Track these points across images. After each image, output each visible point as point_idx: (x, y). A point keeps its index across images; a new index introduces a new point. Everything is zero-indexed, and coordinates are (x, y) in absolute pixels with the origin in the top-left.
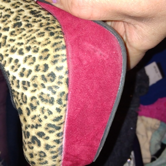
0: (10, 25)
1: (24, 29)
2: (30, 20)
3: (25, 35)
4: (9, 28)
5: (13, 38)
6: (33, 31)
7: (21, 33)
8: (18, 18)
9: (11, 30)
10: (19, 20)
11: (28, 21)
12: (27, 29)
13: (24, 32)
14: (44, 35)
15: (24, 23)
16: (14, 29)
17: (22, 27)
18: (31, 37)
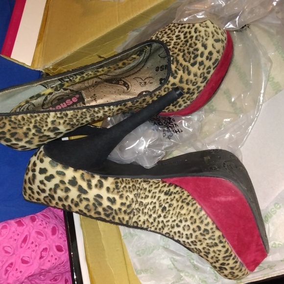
0: (160, 212)
1: (169, 210)
2: (169, 201)
3: (173, 214)
4: (160, 215)
5: (167, 219)
6: (176, 208)
7: (169, 214)
8: (161, 204)
9: (162, 215)
10: (162, 205)
11: (168, 202)
12: (171, 209)
13: (171, 212)
14: (184, 208)
15: (167, 205)
16: (164, 214)
17: (167, 209)
18: (177, 214)
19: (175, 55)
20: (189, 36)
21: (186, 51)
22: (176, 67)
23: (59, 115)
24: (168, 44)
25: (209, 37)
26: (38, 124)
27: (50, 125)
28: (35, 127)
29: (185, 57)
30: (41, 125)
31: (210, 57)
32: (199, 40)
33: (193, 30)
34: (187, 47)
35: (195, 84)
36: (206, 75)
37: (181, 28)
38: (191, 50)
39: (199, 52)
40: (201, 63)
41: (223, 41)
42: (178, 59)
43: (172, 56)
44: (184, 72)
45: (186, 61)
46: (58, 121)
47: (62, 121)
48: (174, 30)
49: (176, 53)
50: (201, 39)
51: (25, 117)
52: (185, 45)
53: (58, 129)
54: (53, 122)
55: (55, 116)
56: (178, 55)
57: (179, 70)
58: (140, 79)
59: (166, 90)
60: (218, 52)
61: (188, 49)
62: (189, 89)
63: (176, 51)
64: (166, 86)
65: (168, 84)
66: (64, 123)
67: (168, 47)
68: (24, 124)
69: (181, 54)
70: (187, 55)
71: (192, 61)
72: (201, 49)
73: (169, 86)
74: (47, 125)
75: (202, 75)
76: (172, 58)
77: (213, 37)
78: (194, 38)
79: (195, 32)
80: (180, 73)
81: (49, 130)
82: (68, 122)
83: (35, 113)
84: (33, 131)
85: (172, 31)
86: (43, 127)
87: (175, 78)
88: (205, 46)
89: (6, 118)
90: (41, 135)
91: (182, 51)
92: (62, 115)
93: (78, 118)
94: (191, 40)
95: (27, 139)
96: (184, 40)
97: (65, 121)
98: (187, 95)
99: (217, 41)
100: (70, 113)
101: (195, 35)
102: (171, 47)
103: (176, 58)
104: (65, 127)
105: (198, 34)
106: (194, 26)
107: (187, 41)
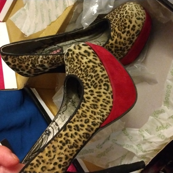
19: (114, 27)
21: (120, 25)
22: (113, 34)
23: (44, 58)
24: (111, 20)
25: (133, 16)
26: (33, 62)
27: (39, 63)
28: (31, 63)
29: (119, 28)
30: (35, 63)
31: (133, 28)
32: (127, 18)
33: (124, 12)
35: (125, 44)
36: (131, 39)
37: (119, 11)
38: (123, 24)
39: (127, 25)
40: (128, 32)
41: (142, 19)
43: (112, 28)
44: (118, 37)
45: (119, 30)
46: (44, 61)
47: (46, 61)
48: (116, 12)
49: (114, 26)
50: (128, 17)
51: (27, 58)
52: (119, 21)
53: (45, 66)
54: (41, 61)
55: (42, 58)
57: (115, 36)
58: (98, 42)
59: (107, 47)
60: (139, 26)
61: (121, 23)
62: (121, 48)
63: (115, 24)
64: (107, 45)
65: (108, 44)
66: (47, 62)
67: (111, 22)
68: (26, 61)
69: (117, 26)
70: (120, 27)
71: (123, 31)
72: (128, 23)
73: (109, 45)
74: (38, 63)
75: (129, 39)
76: (112, 29)
77: (136, 16)
78: (125, 17)
80: (116, 37)
81: (39, 66)
82: (49, 62)
83: (31, 55)
84: (31, 66)
85: (114, 13)
86: (36, 63)
87: (112, 40)
88: (130, 22)
89: (16, 57)
90: (35, 68)
91: (118, 24)
92: (46, 58)
93: (55, 60)
95: (28, 70)
96: (119, 18)
97: (48, 61)
98: (120, 52)
99: (139, 19)
100: (51, 57)
101: (125, 15)
102: (112, 22)
103: (114, 29)
104: (48, 65)
105: (127, 14)
106: (125, 9)
107: (121, 19)
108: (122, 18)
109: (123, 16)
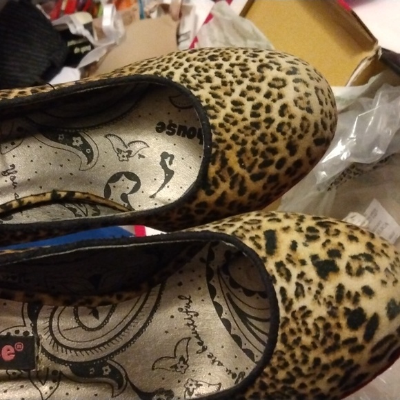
19: (222, 146)
20: (264, 116)
21: (249, 146)
33: (276, 107)
34: (255, 137)
42: (227, 157)
52: (249, 132)
56: (229, 147)
63: (227, 137)
69: (238, 148)
78: (275, 125)
79: (282, 113)
91: (240, 140)
94: (268, 128)
96: (251, 120)
101: (278, 119)
103: (223, 153)
105: (286, 119)
106: (280, 96)
107: (256, 125)
108: (264, 125)
109: (270, 121)
